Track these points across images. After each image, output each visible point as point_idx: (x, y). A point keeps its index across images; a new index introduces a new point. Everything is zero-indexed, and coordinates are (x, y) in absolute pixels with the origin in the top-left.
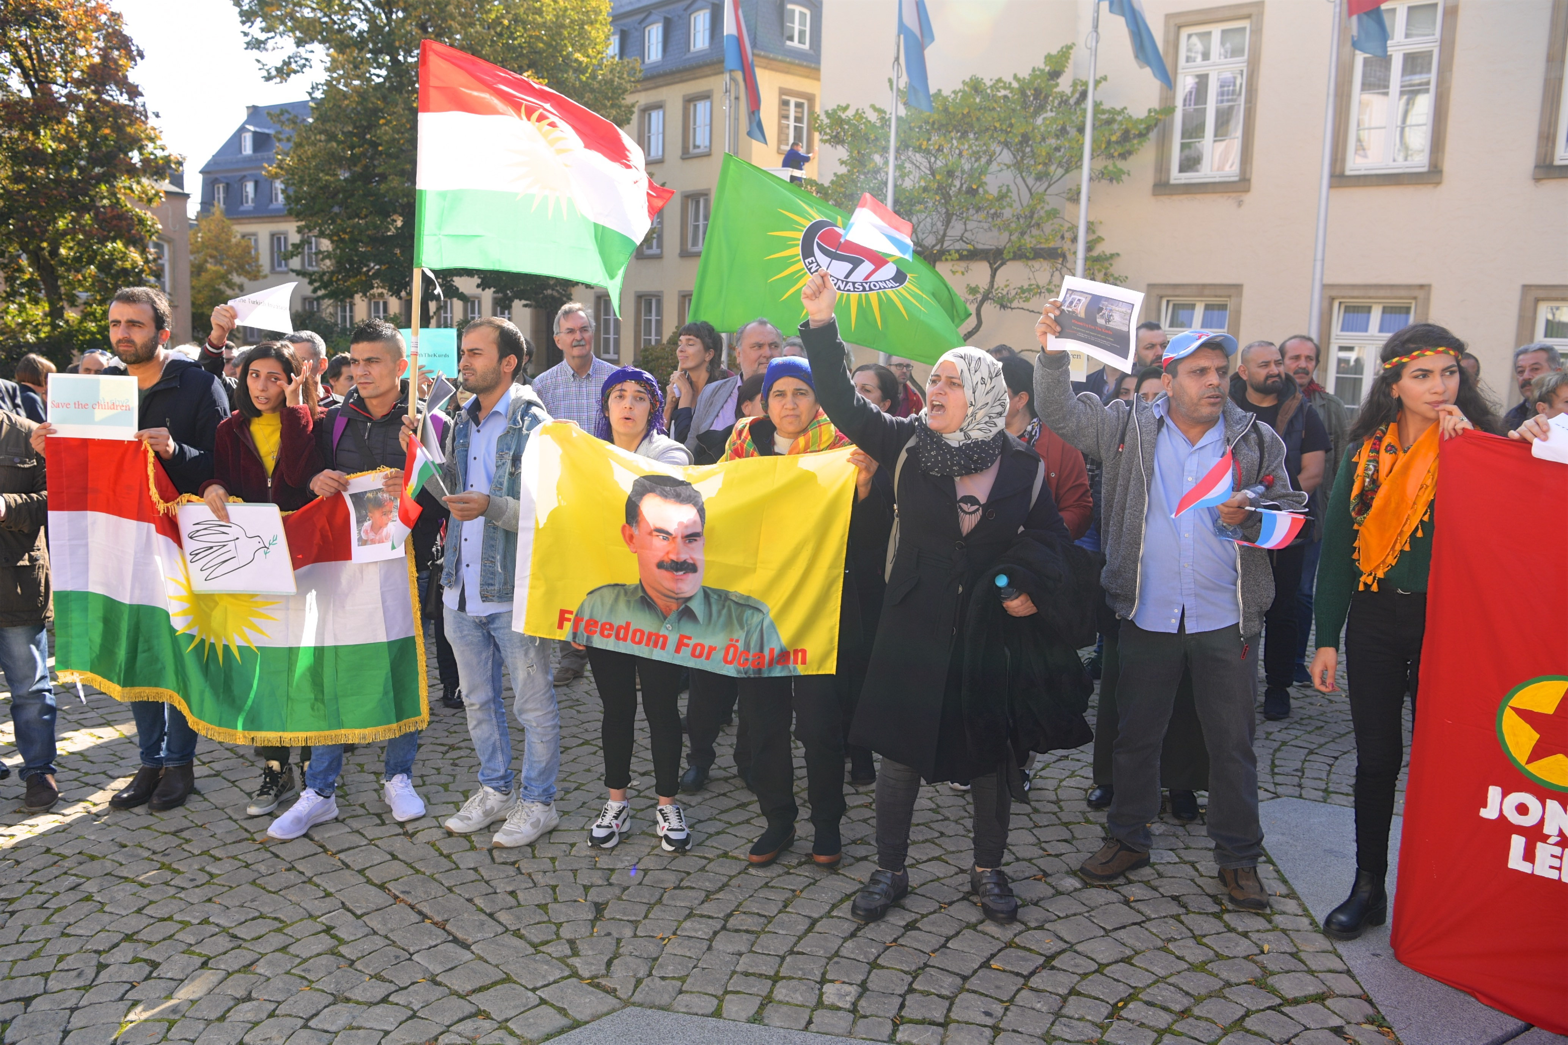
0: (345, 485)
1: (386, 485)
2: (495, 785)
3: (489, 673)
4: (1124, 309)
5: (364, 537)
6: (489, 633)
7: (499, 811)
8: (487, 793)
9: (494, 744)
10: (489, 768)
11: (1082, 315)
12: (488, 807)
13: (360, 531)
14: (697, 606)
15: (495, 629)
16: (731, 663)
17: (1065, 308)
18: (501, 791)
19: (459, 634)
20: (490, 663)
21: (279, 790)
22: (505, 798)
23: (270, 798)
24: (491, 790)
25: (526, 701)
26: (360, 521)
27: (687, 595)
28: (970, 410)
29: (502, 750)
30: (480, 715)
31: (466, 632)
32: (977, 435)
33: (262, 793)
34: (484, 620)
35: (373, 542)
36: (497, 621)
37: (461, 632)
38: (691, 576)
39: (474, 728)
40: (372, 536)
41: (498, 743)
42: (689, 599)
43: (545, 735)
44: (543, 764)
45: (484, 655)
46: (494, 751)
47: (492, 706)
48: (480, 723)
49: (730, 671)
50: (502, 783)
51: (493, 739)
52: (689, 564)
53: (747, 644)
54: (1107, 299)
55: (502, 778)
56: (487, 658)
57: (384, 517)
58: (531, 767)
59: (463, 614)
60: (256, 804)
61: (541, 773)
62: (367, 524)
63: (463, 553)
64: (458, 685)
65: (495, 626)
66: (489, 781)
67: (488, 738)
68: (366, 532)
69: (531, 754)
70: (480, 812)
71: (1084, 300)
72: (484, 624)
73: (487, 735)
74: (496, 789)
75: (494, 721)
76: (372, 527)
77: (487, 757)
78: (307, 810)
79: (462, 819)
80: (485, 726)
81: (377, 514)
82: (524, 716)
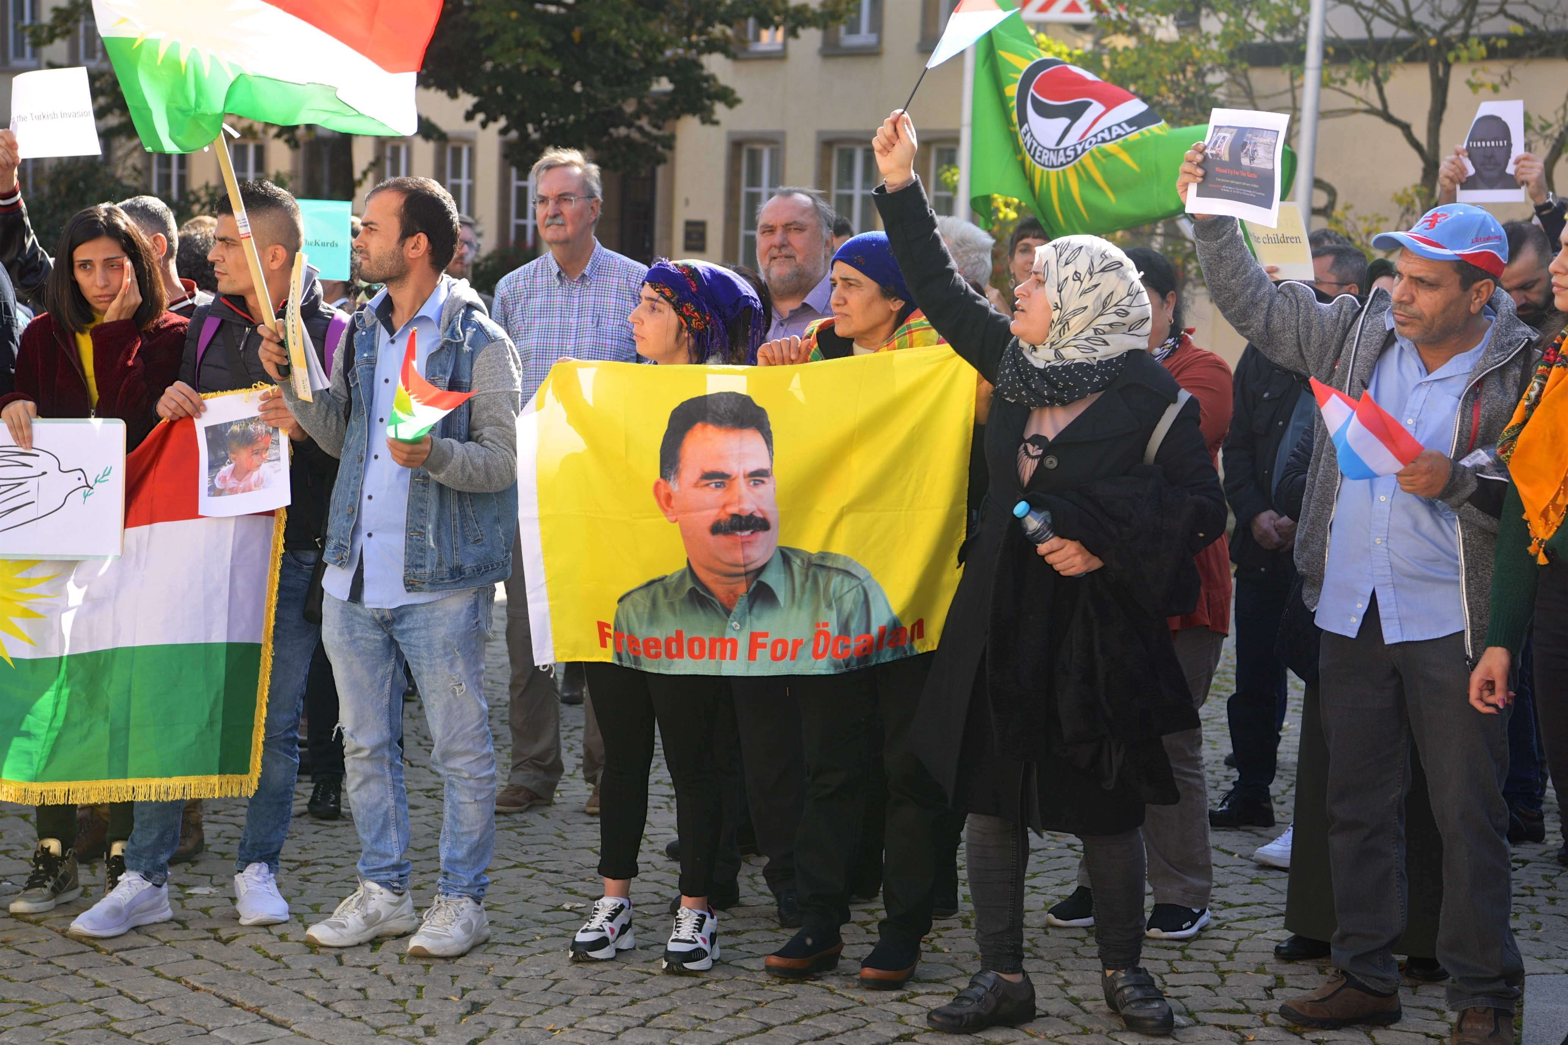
0: (199, 409)
1: (263, 408)
2: (383, 877)
3: (386, 701)
4: (1269, 139)
5: (218, 484)
6: (391, 637)
7: (387, 919)
8: (370, 892)
9: (386, 813)
10: (376, 854)
11: (1226, 158)
12: (371, 911)
13: (212, 479)
14: (774, 578)
15: (403, 632)
16: (822, 656)
17: (1208, 151)
18: (392, 889)
19: (347, 637)
20: (388, 685)
21: (57, 884)
22: (396, 899)
23: (45, 891)
24: (375, 887)
25: (453, 739)
26: (214, 466)
27: (759, 564)
28: (1056, 315)
29: (397, 824)
30: (367, 767)
31: (358, 634)
32: (1073, 355)
33: (32, 884)
34: (388, 616)
35: (233, 491)
36: (407, 619)
37: (351, 634)
38: (762, 535)
39: (356, 790)
40: (231, 483)
41: (392, 813)
42: (762, 569)
43: (479, 791)
44: (476, 837)
45: (380, 671)
46: (385, 827)
47: (387, 754)
48: (366, 781)
49: (822, 667)
50: (395, 875)
51: (385, 806)
52: (757, 520)
53: (845, 628)
54: (1252, 130)
55: (396, 867)
56: (384, 677)
57: (255, 458)
58: (455, 844)
59: (357, 607)
60: (27, 898)
61: (472, 851)
62: (226, 469)
63: (364, 517)
64: (336, 720)
65: (404, 626)
66: (372, 873)
67: (378, 805)
68: (224, 479)
69: (456, 821)
70: (359, 918)
71: (1229, 137)
72: (387, 623)
73: (376, 799)
74: (382, 884)
75: (388, 778)
76: (234, 473)
77: (373, 834)
78: (129, 898)
79: (332, 926)
80: (373, 786)
81: (244, 455)
82: (452, 764)
